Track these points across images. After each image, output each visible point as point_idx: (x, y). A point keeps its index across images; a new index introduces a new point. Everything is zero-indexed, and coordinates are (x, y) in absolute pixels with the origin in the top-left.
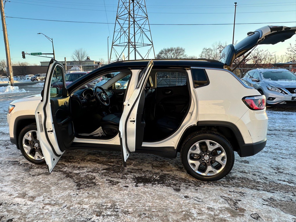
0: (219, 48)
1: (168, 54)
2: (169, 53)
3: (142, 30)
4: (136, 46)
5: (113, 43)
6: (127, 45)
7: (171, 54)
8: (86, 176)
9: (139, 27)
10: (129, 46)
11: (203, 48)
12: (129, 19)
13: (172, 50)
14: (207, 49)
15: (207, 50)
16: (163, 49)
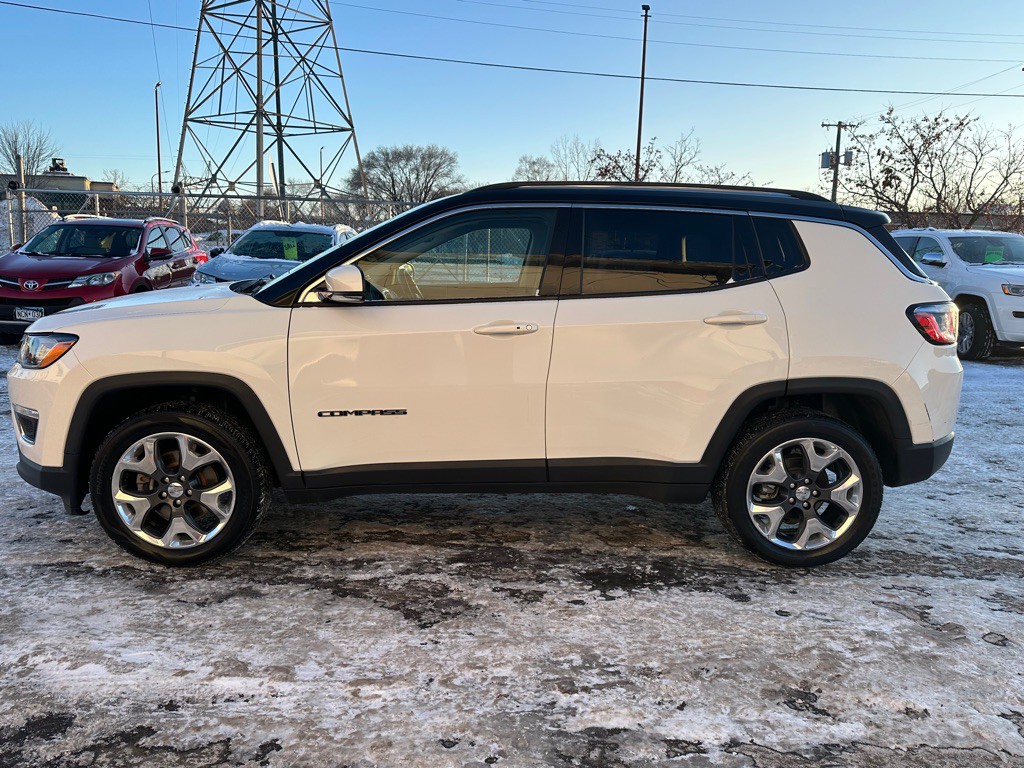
0: (598, 160)
1: (396, 170)
2: (399, 167)
3: (311, 69)
4: (286, 131)
5: (188, 112)
6: (250, 124)
7: (407, 170)
8: (409, 585)
9: (296, 54)
10: (258, 128)
11: (520, 156)
12: (259, 23)
13: (408, 155)
14: (534, 159)
15: (534, 163)
16: (375, 150)
